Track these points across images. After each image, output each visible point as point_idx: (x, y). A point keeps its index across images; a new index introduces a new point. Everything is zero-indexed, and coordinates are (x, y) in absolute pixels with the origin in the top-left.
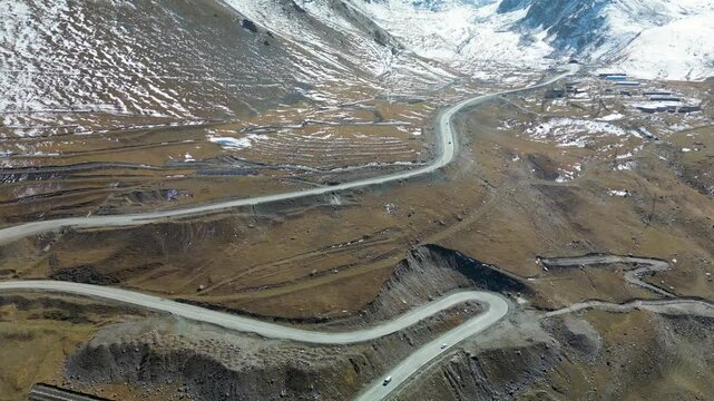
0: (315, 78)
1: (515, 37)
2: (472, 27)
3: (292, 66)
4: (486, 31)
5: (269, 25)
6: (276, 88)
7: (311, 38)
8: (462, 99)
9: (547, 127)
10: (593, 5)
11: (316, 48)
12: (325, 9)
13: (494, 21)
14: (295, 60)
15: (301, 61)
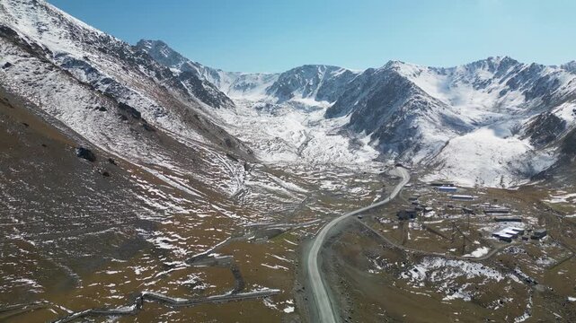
0: (162, 211)
1: (345, 141)
2: (308, 130)
3: (136, 200)
4: (319, 134)
5: (115, 149)
6: (111, 234)
7: (161, 160)
8: (321, 225)
9: (422, 270)
10: (405, 117)
11: (166, 171)
12: (178, 123)
13: (325, 125)
14: (139, 191)
15: (146, 191)
